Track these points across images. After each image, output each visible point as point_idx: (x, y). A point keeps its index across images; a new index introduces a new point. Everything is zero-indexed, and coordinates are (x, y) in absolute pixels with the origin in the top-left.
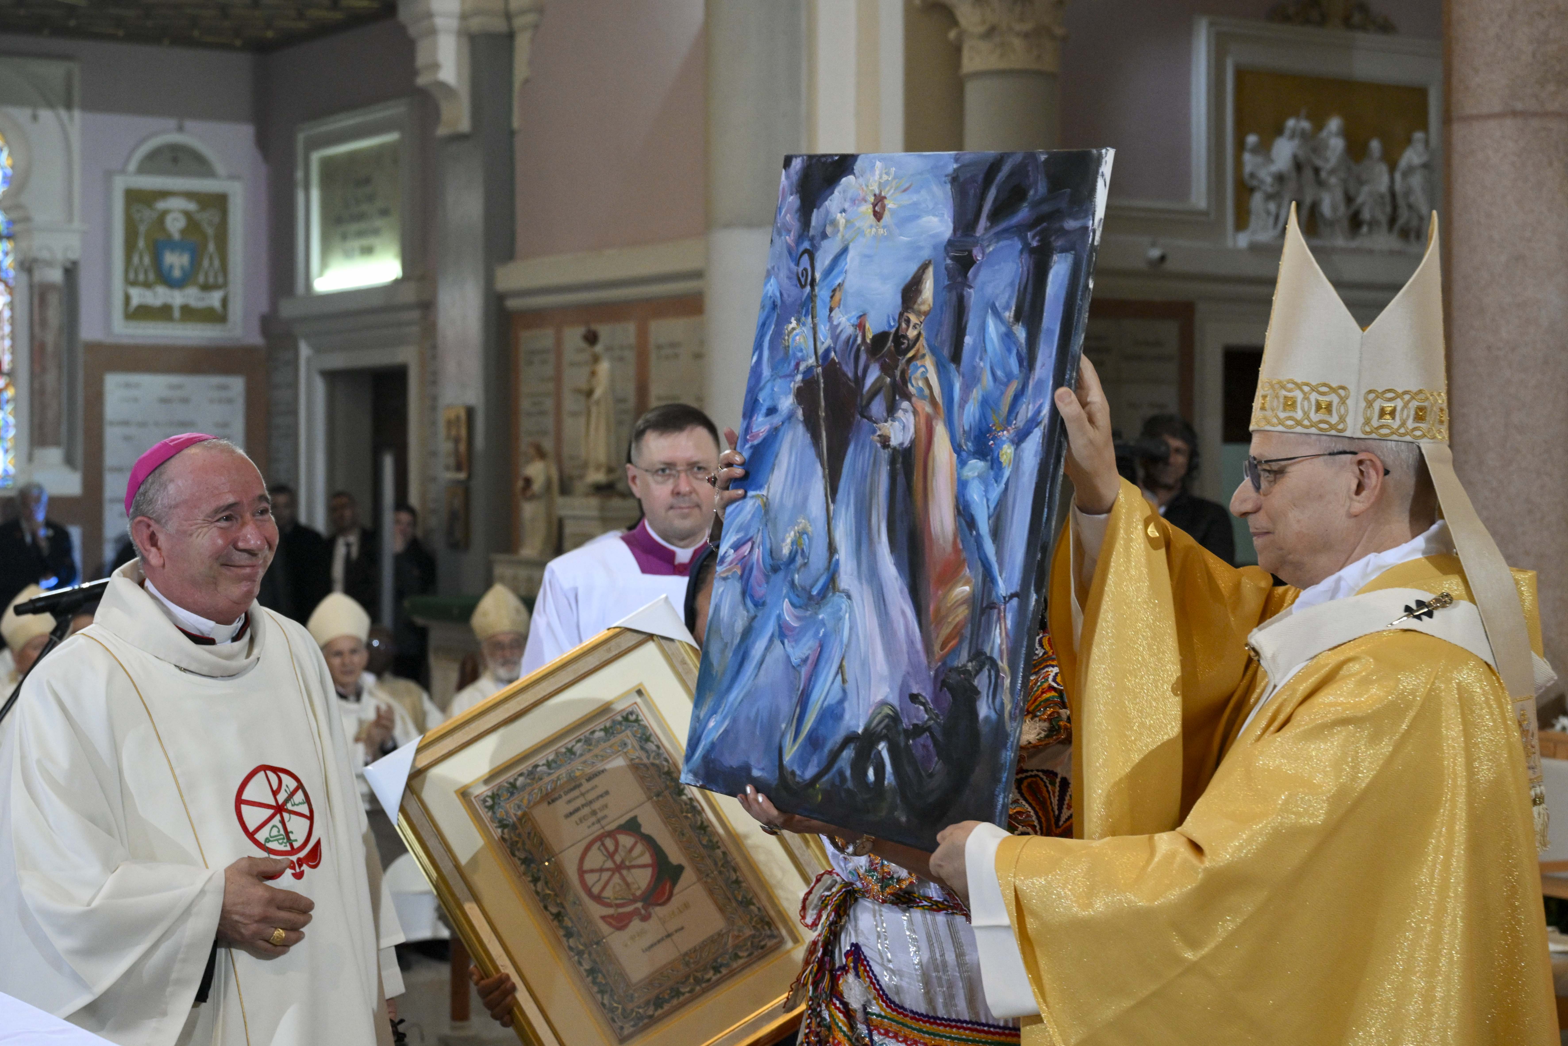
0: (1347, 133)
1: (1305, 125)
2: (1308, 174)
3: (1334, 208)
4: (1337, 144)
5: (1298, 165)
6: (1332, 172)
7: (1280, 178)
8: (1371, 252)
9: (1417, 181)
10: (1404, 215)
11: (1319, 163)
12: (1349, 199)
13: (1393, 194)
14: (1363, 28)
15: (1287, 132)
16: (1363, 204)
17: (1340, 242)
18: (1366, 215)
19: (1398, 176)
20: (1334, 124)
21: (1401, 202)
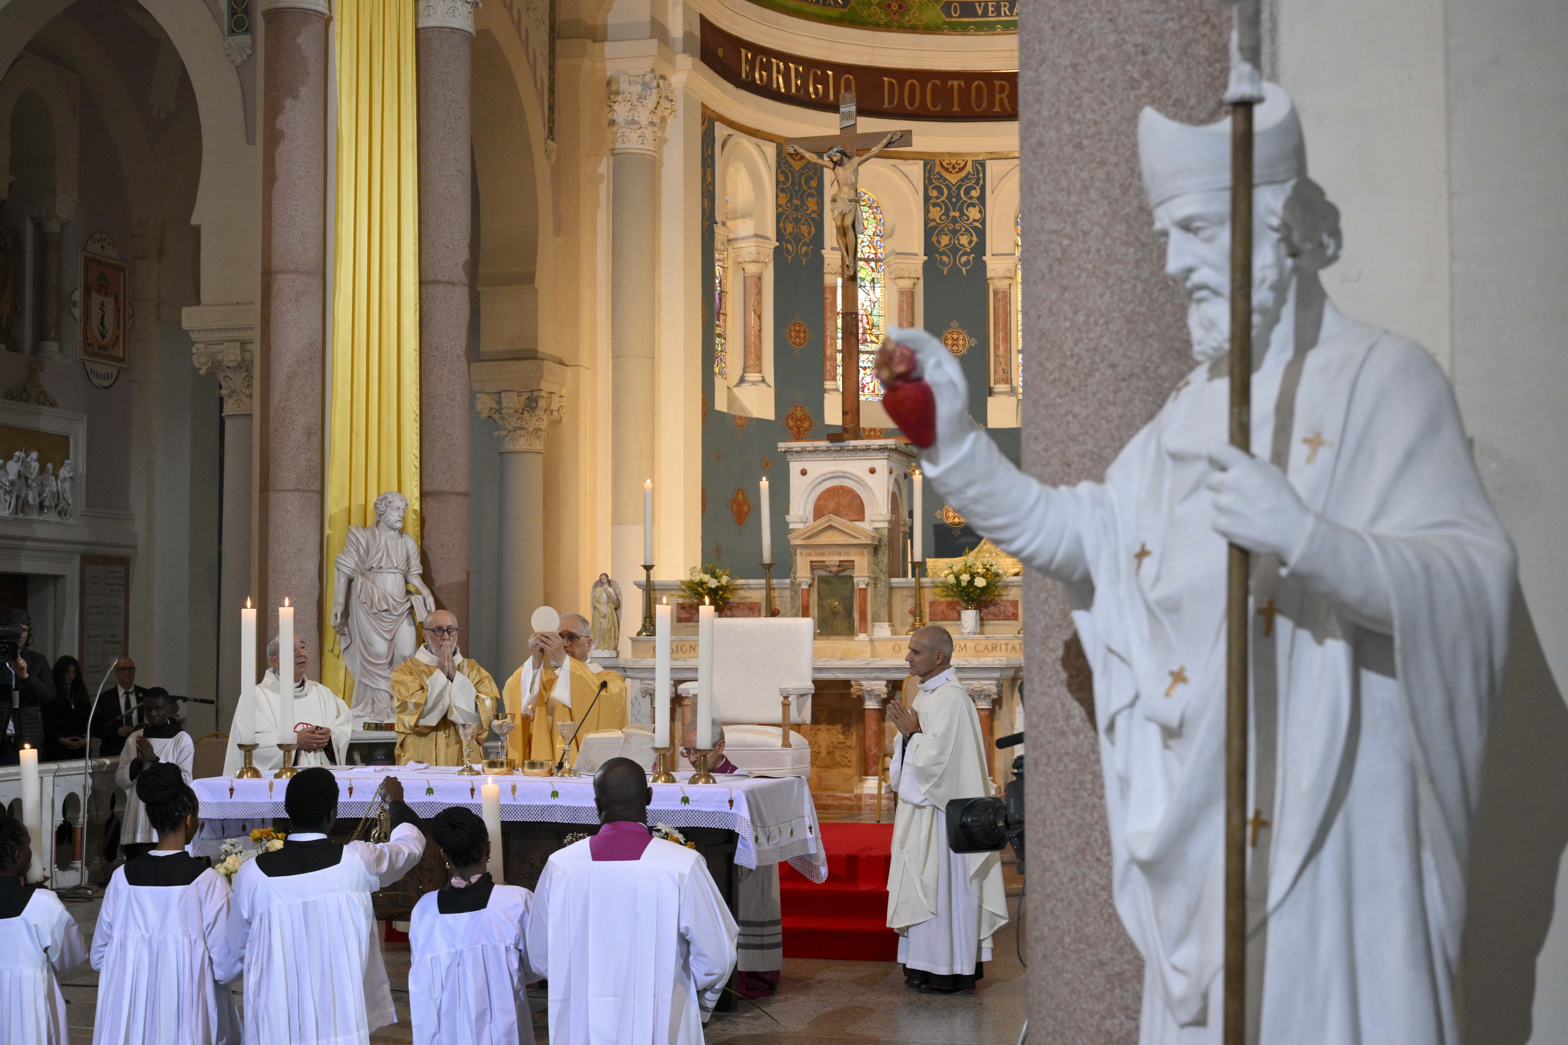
0: (39, 460)
1: (23, 455)
2: (23, 479)
3: (34, 500)
4: (35, 466)
5: (19, 475)
6: (33, 480)
7: (12, 483)
8: (49, 522)
9: (67, 485)
10: (62, 503)
11: (28, 475)
12: (40, 495)
13: (58, 492)
14: (44, 404)
15: (15, 458)
16: (46, 497)
17: (35, 517)
18: (47, 503)
19: (59, 482)
20: (34, 455)
21: (61, 496)
